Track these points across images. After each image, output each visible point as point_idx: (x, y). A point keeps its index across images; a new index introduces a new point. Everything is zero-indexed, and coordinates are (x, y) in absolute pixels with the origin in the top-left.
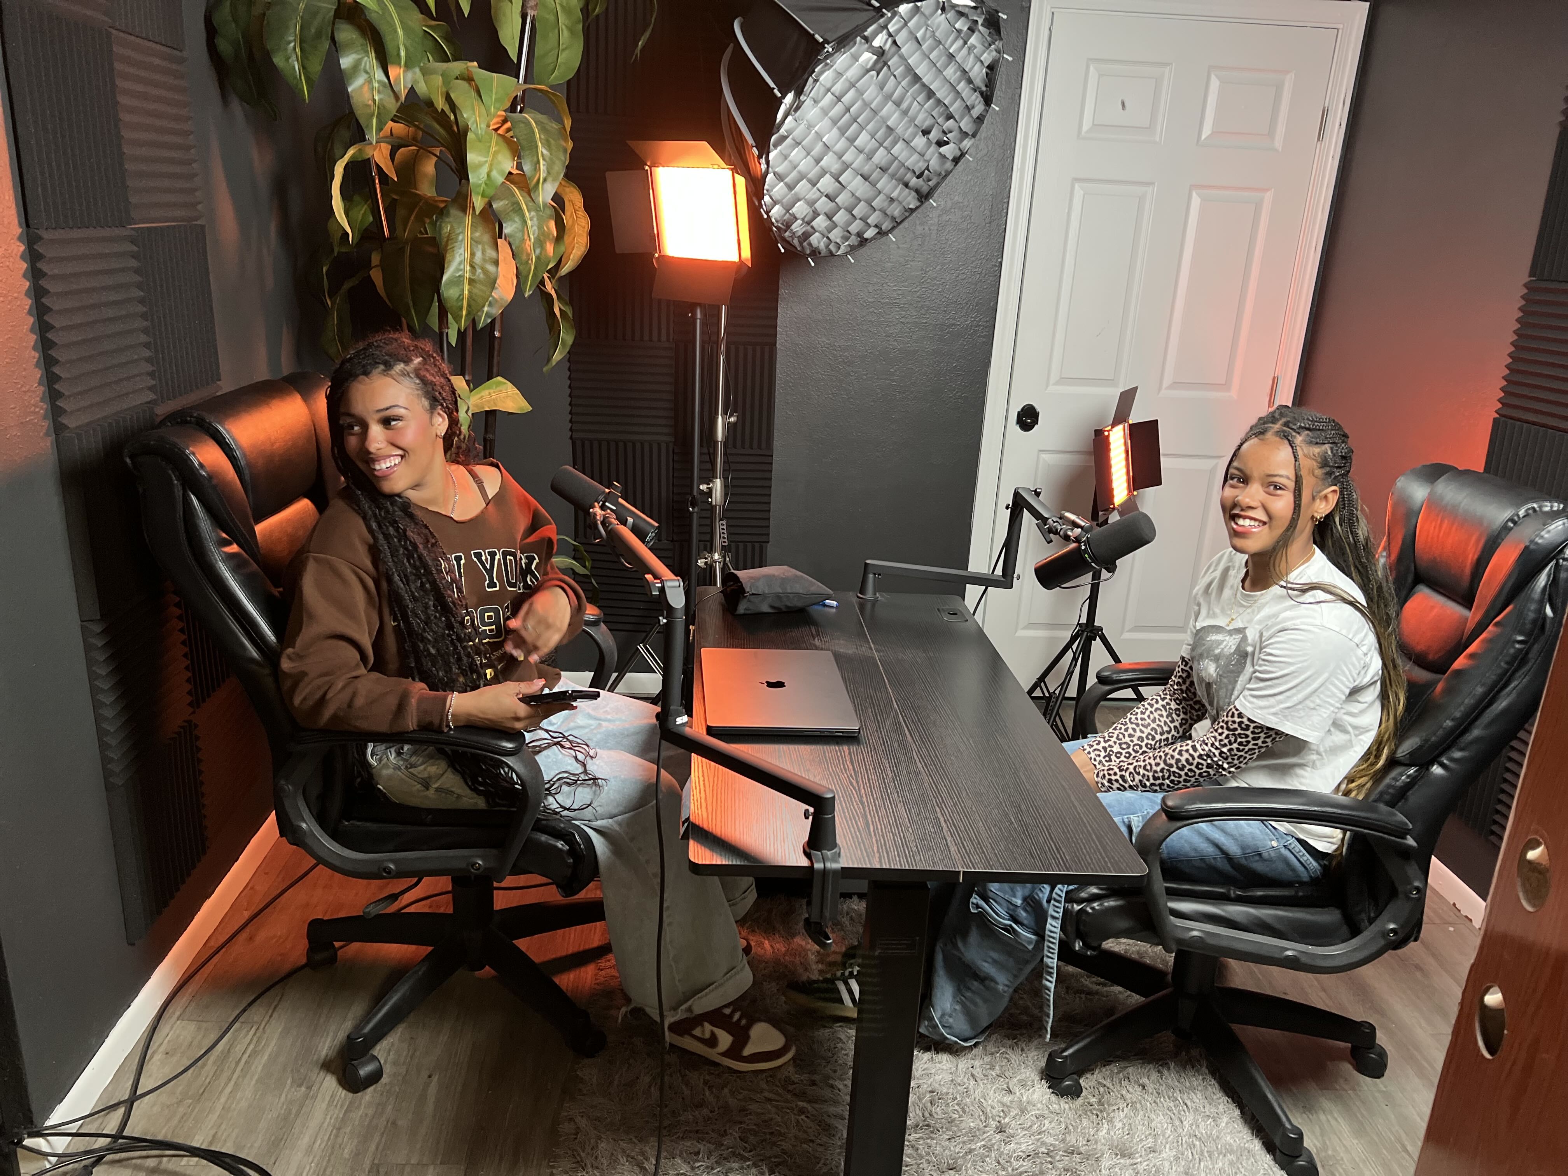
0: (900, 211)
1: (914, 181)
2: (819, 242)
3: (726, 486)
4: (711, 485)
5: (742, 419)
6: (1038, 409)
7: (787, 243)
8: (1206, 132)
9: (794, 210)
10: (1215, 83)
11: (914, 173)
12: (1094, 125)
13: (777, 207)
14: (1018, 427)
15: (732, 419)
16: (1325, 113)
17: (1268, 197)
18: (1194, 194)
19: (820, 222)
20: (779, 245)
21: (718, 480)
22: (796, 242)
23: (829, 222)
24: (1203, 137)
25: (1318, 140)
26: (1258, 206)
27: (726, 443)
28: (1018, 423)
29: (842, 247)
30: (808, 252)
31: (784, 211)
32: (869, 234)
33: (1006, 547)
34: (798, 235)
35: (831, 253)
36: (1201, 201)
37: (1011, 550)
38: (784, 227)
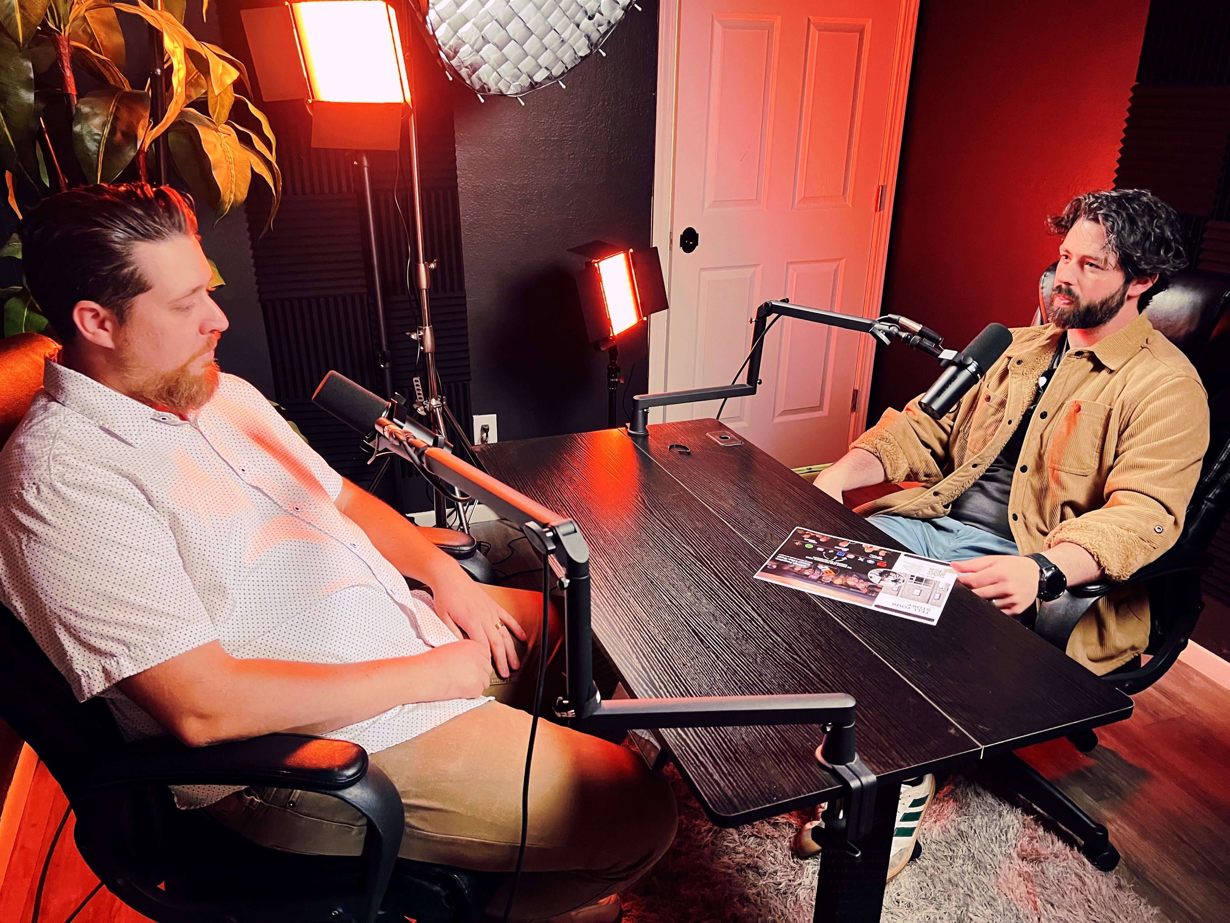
0: (570, 56)
1: (585, 23)
2: (489, 78)
3: (434, 332)
4: (422, 333)
5: (440, 264)
6: (697, 230)
7: (455, 73)
9: (462, 32)
11: (586, 13)
13: (444, 26)
14: (681, 250)
15: (432, 266)
18: (811, 25)
19: (489, 51)
20: (447, 72)
21: (427, 328)
22: (464, 72)
23: (499, 53)
27: (428, 291)
28: (681, 246)
29: (512, 87)
30: (477, 87)
31: (452, 33)
32: (539, 77)
33: (752, 357)
34: (467, 63)
35: (501, 92)
36: (817, 32)
37: (755, 359)
38: (452, 54)
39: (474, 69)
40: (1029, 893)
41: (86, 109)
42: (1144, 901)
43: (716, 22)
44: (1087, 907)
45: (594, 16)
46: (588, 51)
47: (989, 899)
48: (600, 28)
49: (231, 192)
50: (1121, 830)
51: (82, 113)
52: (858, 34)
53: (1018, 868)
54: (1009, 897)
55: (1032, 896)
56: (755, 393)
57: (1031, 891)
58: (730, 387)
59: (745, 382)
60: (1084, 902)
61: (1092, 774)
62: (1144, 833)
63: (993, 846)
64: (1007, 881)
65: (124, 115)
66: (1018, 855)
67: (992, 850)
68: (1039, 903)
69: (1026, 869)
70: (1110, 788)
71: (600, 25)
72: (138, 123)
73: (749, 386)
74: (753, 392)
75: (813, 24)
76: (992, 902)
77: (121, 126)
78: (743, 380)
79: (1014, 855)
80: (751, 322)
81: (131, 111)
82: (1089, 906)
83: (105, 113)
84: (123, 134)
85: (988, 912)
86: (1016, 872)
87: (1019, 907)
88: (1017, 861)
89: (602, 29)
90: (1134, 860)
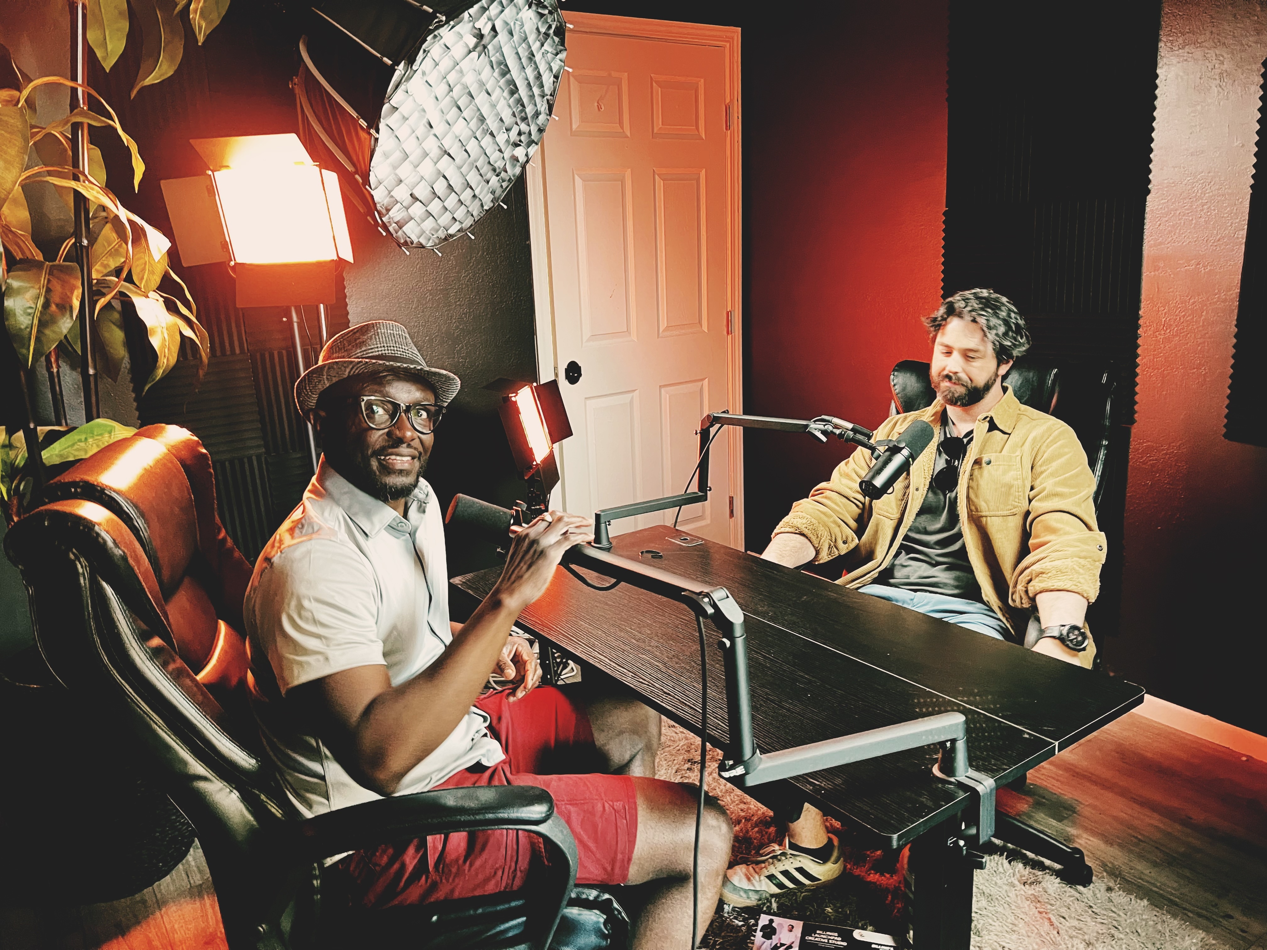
0: (478, 209)
2: (413, 232)
7: (385, 228)
9: (395, 192)
10: (656, 88)
11: (495, 170)
12: (580, 123)
13: (381, 188)
14: (567, 382)
16: (727, 108)
19: (417, 209)
20: (379, 228)
22: (393, 228)
23: (425, 210)
26: (698, 181)
28: (566, 378)
29: (430, 239)
30: (402, 241)
31: (388, 193)
32: (452, 230)
33: (700, 465)
34: (396, 220)
35: (421, 244)
36: (662, 182)
37: (703, 467)
38: (384, 211)
39: (400, 225)
40: (1040, 913)
41: (15, 284)
42: (1133, 897)
43: (576, 177)
44: (1091, 912)
45: (500, 173)
46: (492, 205)
47: (1011, 926)
48: (503, 184)
49: (165, 356)
50: (1089, 842)
51: (12, 288)
52: (695, 182)
53: (1023, 893)
54: (1026, 920)
55: (1044, 914)
56: (706, 500)
57: (1042, 910)
58: (682, 495)
59: (697, 490)
60: (1087, 908)
61: (1046, 799)
62: (1108, 841)
63: (995, 879)
64: (1018, 907)
65: (57, 287)
66: (1019, 881)
67: (996, 883)
68: (1053, 919)
69: (1030, 892)
70: (1065, 808)
71: (504, 181)
72: (72, 293)
73: (700, 494)
74: (705, 498)
75: (658, 175)
76: (1015, 928)
77: (56, 298)
78: (694, 488)
79: (1016, 882)
80: (696, 434)
81: (64, 283)
82: (1093, 912)
83: (37, 287)
84: (57, 305)
85: (1014, 937)
86: (1024, 898)
87: (1038, 926)
88: (1020, 887)
89: (505, 184)
90: (1110, 865)
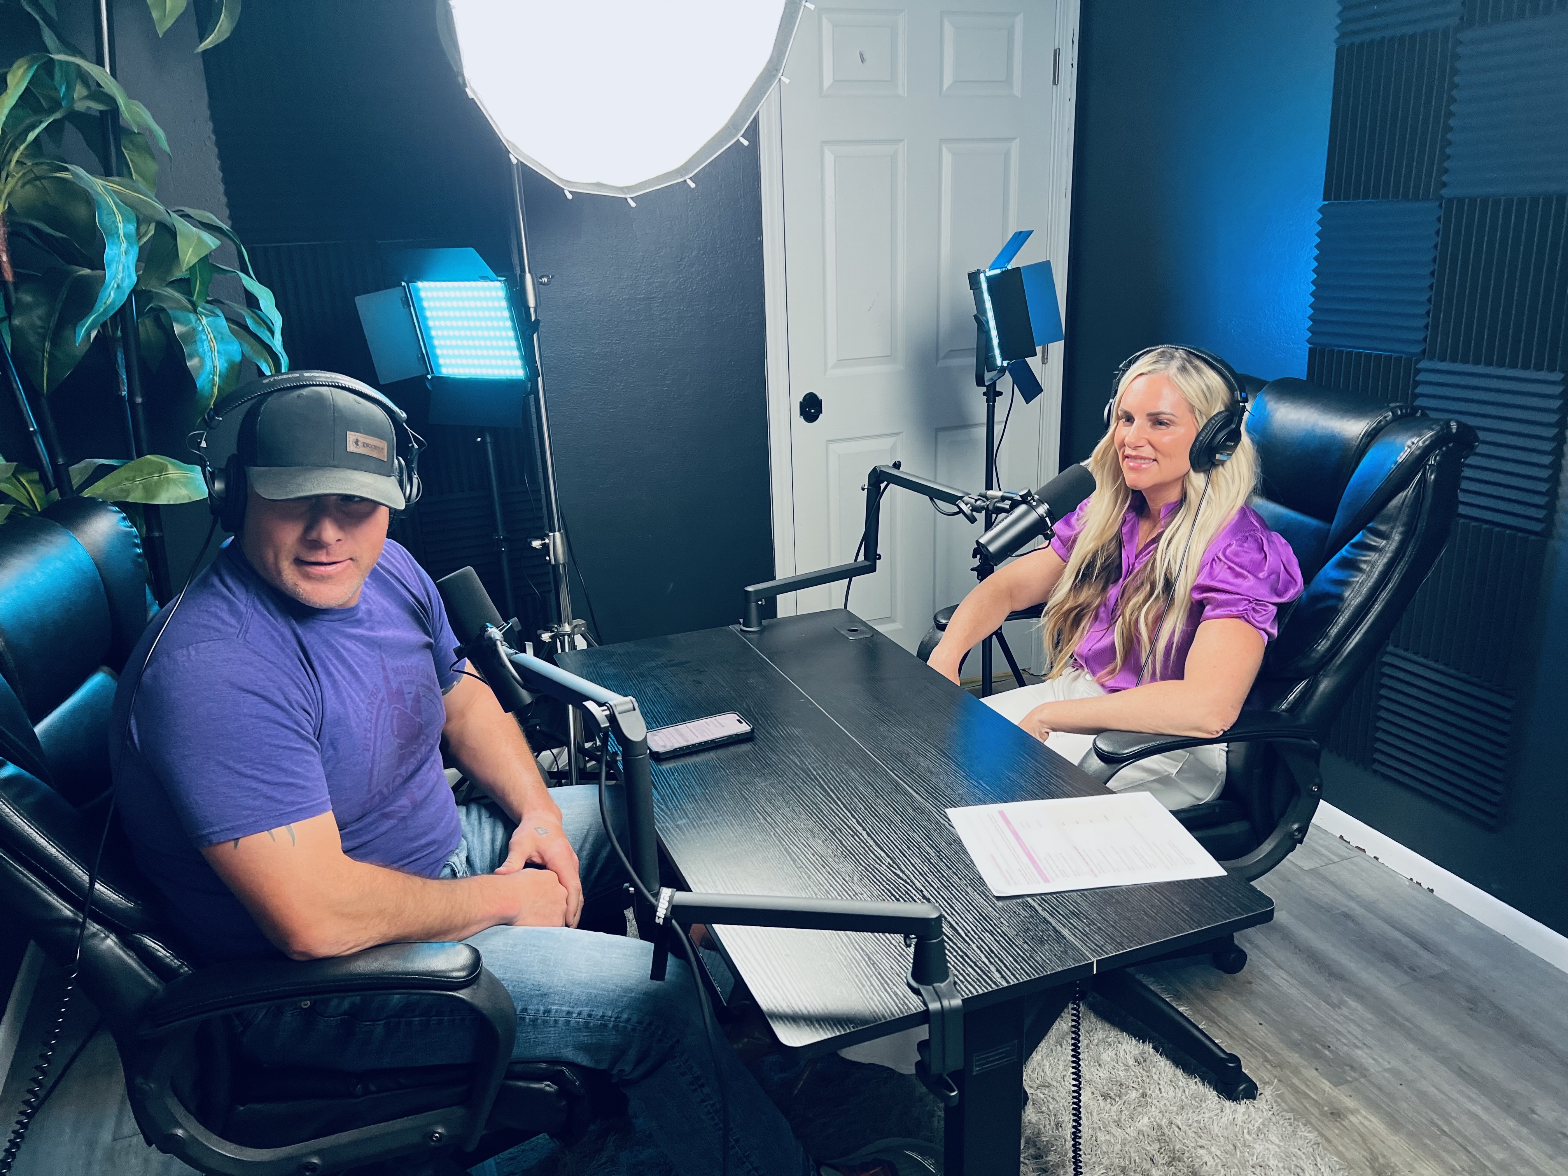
4: (547, 541)
6: (820, 396)
8: (948, 81)
10: (948, 29)
12: (835, 81)
14: (802, 419)
16: (1056, 53)
17: (1015, 146)
18: (944, 150)
24: (945, 87)
25: (1054, 83)
26: (1007, 155)
28: (801, 415)
36: (952, 156)
37: (870, 531)
56: (874, 570)
73: (867, 563)
80: (863, 487)
